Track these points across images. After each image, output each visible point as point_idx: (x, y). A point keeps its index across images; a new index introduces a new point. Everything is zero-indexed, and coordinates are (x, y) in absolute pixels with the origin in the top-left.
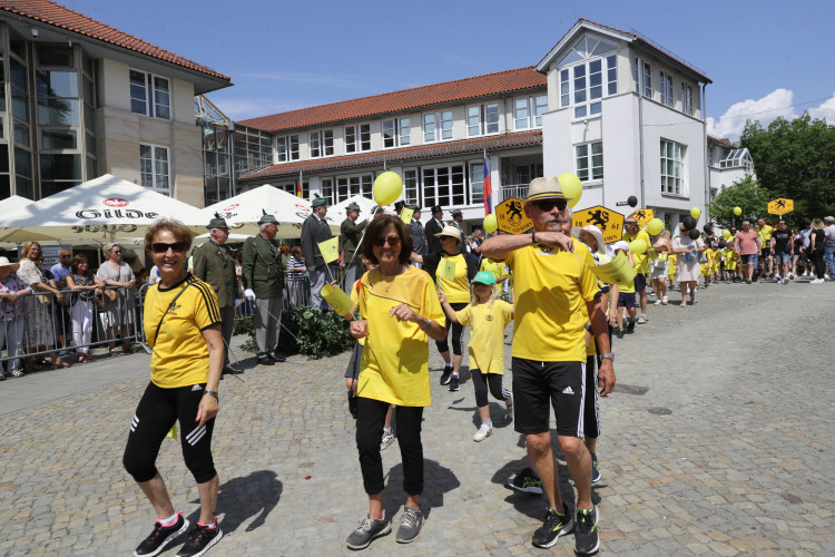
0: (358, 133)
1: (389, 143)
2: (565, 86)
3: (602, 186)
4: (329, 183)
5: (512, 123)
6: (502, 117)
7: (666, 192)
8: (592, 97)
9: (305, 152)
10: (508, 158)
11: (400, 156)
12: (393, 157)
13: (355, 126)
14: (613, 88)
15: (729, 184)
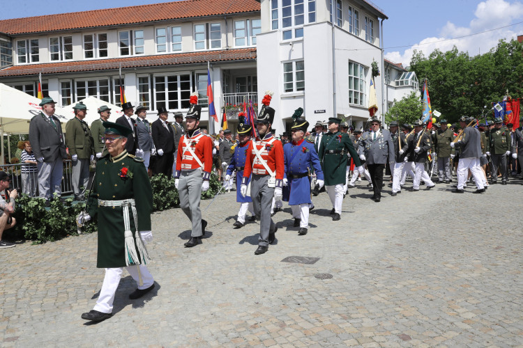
0: (96, 42)
1: (124, 52)
2: (275, 12)
3: (303, 96)
4: (68, 85)
5: (233, 41)
6: (223, 36)
7: (353, 104)
8: (296, 24)
9: (45, 55)
10: (229, 70)
11: (134, 64)
12: (128, 64)
13: (93, 34)
14: (312, 18)
15: (399, 100)
